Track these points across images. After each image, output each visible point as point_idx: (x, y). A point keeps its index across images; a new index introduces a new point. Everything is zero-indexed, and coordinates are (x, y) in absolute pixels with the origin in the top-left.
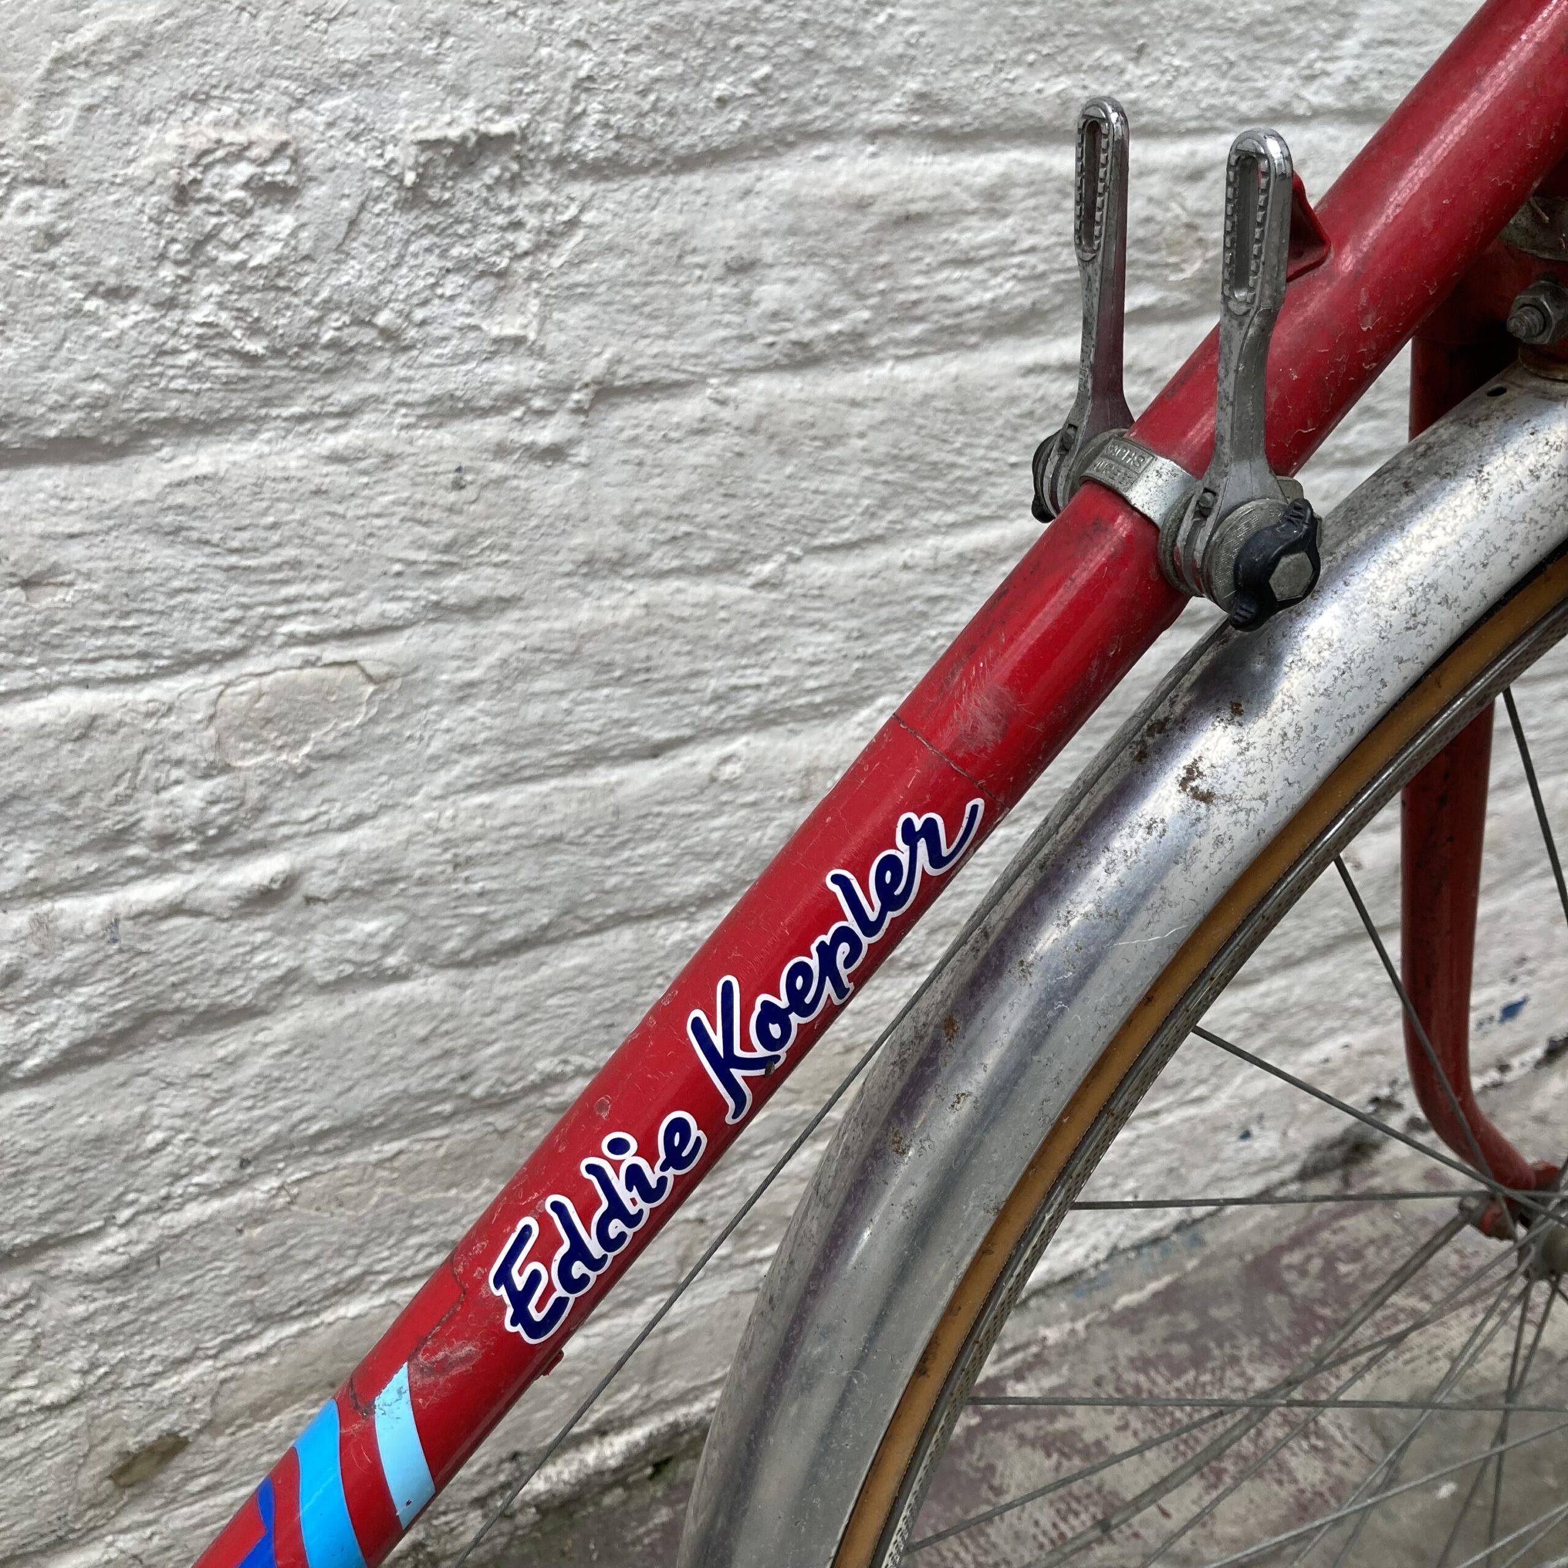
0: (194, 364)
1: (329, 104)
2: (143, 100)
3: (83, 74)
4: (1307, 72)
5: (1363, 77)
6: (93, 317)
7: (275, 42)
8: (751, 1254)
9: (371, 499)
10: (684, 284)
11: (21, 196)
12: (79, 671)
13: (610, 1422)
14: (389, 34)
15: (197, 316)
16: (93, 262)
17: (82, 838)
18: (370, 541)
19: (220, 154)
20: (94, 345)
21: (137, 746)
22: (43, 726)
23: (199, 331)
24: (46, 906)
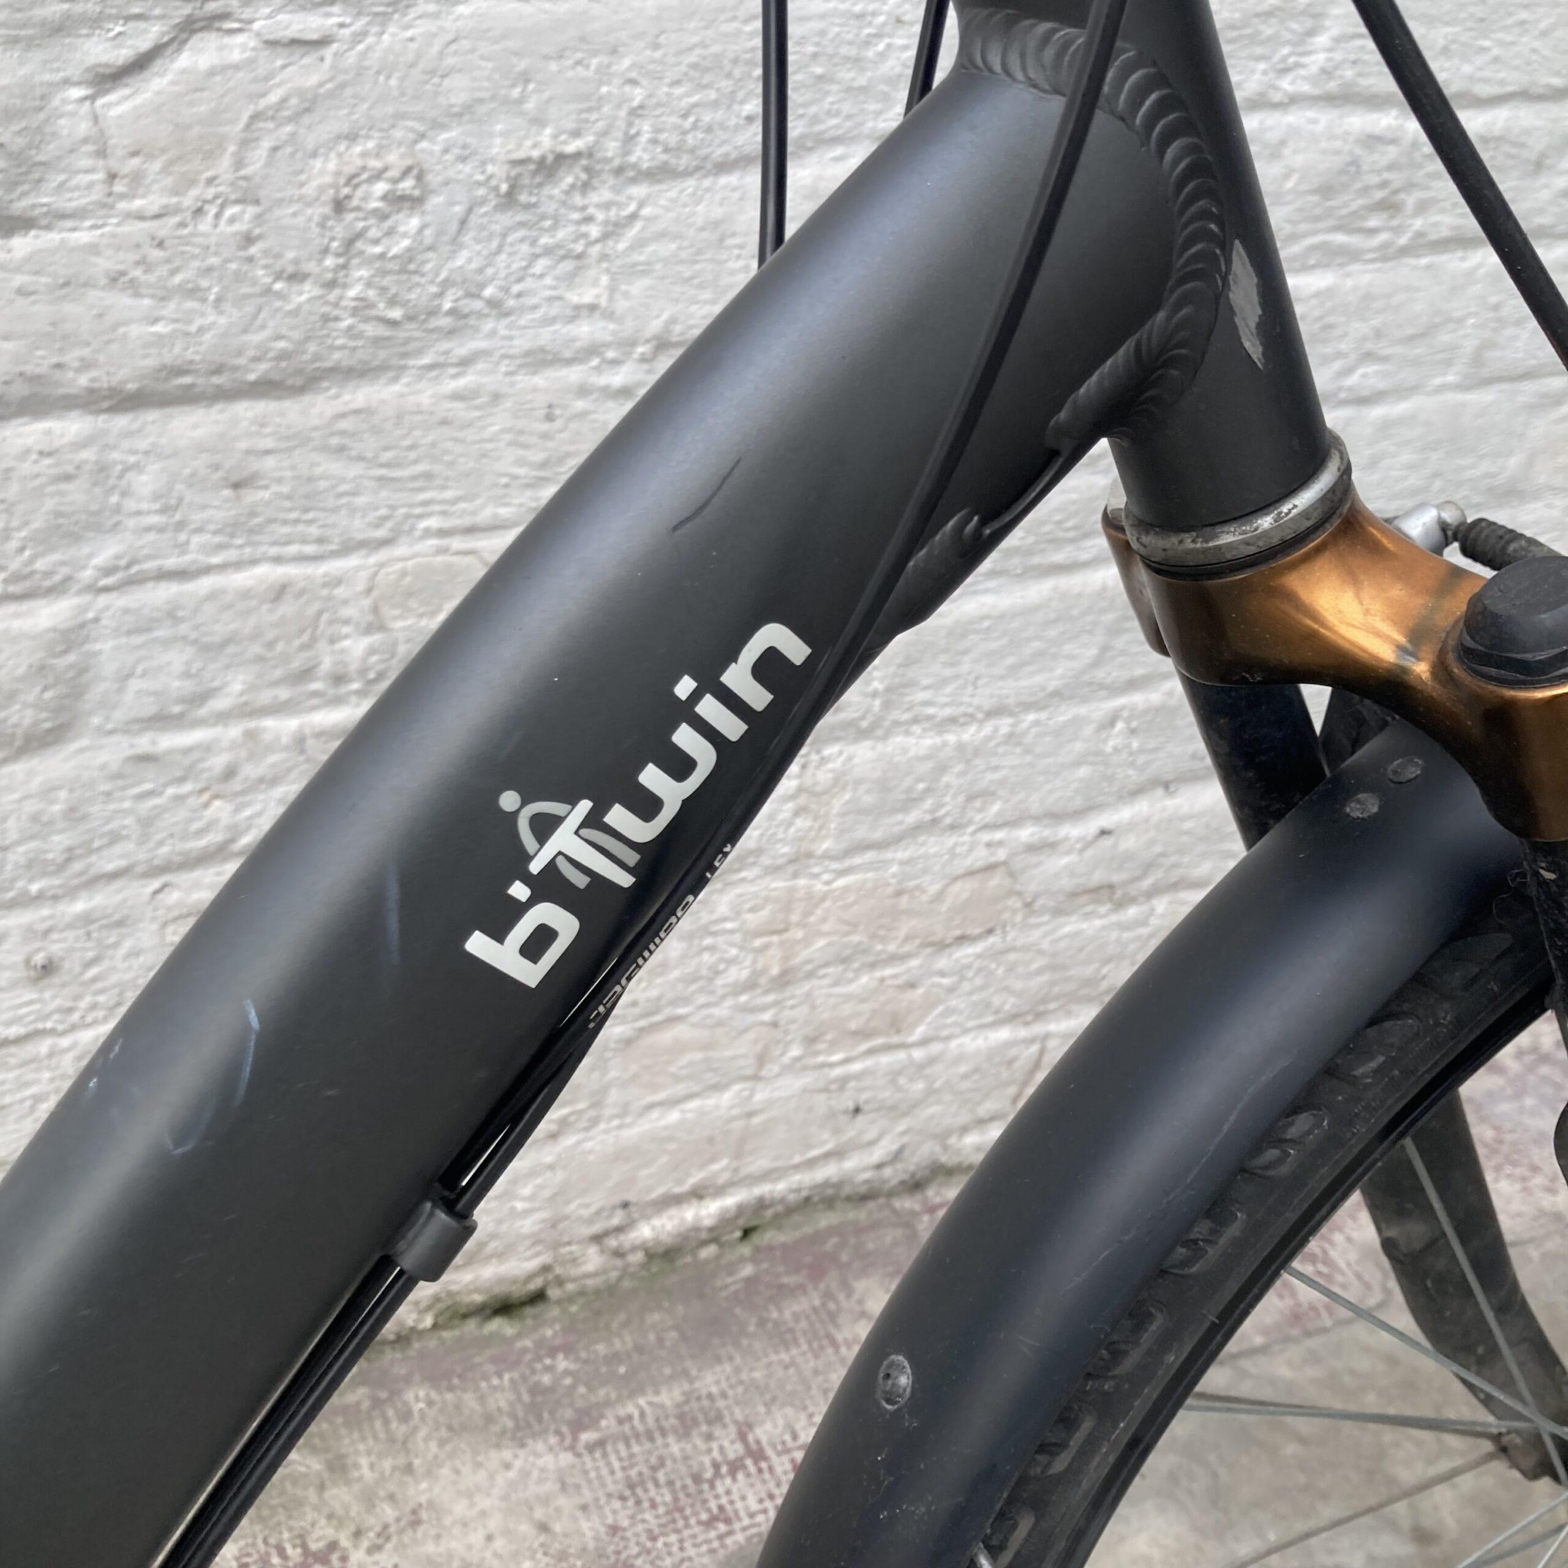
0: (350, 328)
1: (444, 136)
2: (310, 141)
3: (270, 125)
4: (1281, 66)
5: (1336, 67)
6: (280, 295)
7: (403, 94)
8: (821, 1059)
9: (484, 428)
10: (726, 261)
11: (230, 212)
12: (274, 551)
13: (705, 1187)
14: (485, 84)
15: (352, 293)
16: (278, 256)
17: (278, 673)
18: (484, 461)
19: (364, 176)
20: (279, 315)
21: (316, 606)
22: (249, 590)
23: (353, 304)
24: (252, 724)
